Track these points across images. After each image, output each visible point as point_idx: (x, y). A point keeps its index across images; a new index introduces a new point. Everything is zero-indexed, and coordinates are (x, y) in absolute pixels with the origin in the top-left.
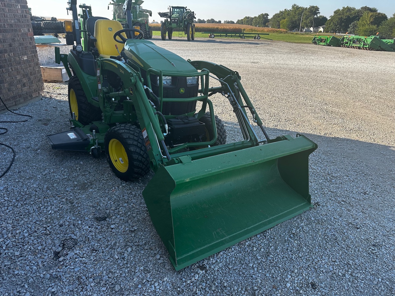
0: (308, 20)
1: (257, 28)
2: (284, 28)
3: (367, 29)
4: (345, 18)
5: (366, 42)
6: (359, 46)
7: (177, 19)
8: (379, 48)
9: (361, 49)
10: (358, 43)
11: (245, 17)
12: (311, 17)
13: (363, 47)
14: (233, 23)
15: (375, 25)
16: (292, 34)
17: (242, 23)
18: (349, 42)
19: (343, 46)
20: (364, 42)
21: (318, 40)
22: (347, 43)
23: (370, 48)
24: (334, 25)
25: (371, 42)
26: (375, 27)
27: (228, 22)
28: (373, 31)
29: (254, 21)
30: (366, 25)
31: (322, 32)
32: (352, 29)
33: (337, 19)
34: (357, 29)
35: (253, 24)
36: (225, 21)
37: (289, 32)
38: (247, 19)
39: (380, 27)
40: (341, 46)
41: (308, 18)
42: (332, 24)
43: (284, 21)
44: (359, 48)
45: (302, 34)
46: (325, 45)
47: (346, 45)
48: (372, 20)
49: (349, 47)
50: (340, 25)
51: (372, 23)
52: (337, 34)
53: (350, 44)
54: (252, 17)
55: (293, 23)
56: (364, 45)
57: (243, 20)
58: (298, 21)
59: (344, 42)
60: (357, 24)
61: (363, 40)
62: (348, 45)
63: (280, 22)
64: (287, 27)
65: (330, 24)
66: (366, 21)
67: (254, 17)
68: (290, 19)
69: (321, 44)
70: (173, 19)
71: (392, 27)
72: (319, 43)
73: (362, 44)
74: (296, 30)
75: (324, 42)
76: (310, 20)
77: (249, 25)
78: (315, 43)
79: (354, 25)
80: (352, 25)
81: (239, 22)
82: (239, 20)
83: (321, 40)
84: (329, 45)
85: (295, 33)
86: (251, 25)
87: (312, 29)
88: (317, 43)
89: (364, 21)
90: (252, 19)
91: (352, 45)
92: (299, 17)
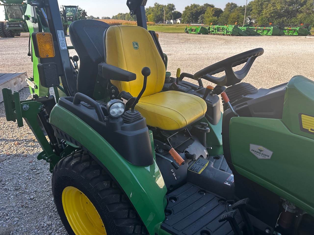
0: (168, 14)
1: (130, 22)
2: (151, 21)
3: (211, 20)
4: (194, 12)
5: (228, 30)
6: (223, 33)
7: (72, 17)
8: (238, 34)
9: (225, 35)
10: (221, 31)
11: (118, 14)
12: (170, 12)
13: (226, 34)
14: (109, 18)
15: (216, 17)
16: (159, 25)
17: (117, 18)
18: (214, 31)
19: (210, 34)
20: (226, 30)
21: (189, 30)
22: (213, 31)
23: (232, 34)
24: (188, 18)
25: (232, 30)
26: (216, 18)
27: (105, 18)
28: (215, 21)
29: (127, 17)
30: (210, 17)
31: (180, 23)
32: (201, 20)
33: (189, 13)
34: (204, 20)
35: (126, 19)
36: (102, 17)
37: (156, 24)
38: (120, 15)
39: (219, 18)
40: (209, 33)
41: (168, 13)
42: (186, 17)
43: (150, 16)
44: (224, 35)
45: (167, 26)
46: (196, 33)
47: (212, 33)
48: (213, 13)
49: (215, 34)
50: (192, 17)
51: (214, 15)
52: (191, 24)
53: (215, 32)
54: (124, 13)
55: (157, 17)
56: (227, 32)
57: (118, 16)
58: (161, 15)
59: (211, 30)
60: (204, 16)
61: (226, 29)
62: (214, 33)
63: (147, 17)
64: (154, 20)
65: (185, 17)
66: (210, 14)
67: (126, 13)
68: (155, 14)
69: (192, 33)
70: (68, 17)
71: (227, 17)
72: (190, 32)
73: (225, 31)
74: (160, 22)
75: (195, 31)
76: (169, 15)
77: (123, 19)
78: (187, 32)
79: (202, 17)
80: (200, 17)
81: (114, 18)
82: (113, 16)
83: (192, 30)
84: (199, 34)
85: (161, 25)
86: (125, 19)
87: (172, 21)
88: (189, 32)
89: (209, 14)
90: (125, 15)
91: (218, 33)
92: (161, 13)
